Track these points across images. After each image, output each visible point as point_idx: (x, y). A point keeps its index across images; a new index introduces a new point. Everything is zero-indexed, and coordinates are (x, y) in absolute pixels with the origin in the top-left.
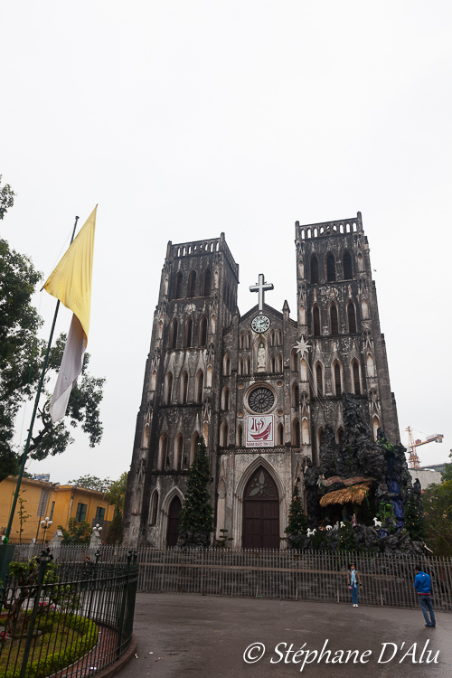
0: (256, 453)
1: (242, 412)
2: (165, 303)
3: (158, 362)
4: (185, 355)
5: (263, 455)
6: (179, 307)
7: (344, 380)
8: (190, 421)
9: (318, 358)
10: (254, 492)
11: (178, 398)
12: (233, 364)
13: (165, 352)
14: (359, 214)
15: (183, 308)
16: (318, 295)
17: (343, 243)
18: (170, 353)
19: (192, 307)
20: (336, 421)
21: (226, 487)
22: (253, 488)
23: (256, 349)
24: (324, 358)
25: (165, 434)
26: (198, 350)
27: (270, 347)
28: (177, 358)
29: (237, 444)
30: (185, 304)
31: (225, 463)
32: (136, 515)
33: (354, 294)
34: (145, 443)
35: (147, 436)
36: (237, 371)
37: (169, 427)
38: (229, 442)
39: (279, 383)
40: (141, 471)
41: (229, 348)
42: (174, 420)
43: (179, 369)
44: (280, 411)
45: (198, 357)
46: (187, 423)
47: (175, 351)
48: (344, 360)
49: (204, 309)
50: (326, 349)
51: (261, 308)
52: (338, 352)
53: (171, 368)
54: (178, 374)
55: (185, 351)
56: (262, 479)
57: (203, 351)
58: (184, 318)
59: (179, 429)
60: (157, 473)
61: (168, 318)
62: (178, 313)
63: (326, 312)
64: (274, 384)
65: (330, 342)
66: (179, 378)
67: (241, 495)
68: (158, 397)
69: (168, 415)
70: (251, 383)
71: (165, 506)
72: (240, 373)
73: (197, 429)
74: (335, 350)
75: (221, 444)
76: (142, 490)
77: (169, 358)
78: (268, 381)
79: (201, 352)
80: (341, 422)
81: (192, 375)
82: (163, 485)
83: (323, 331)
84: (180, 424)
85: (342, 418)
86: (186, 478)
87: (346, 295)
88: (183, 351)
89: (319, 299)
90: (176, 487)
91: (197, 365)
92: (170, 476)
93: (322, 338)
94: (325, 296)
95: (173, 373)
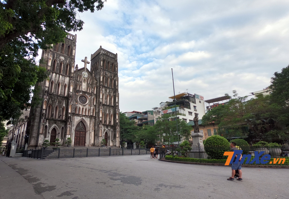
0: (81, 117)
1: (77, 103)
2: (52, 51)
5: (83, 118)
6: (57, 55)
7: (109, 101)
8: (61, 102)
9: (104, 92)
10: (78, 129)
11: (56, 92)
12: (75, 85)
14: (117, 54)
15: (59, 57)
16: (105, 73)
17: (112, 60)
18: (53, 73)
19: (62, 58)
20: (107, 112)
22: (78, 127)
23: (83, 82)
24: (105, 93)
25: (50, 105)
26: (65, 76)
27: (87, 83)
28: (56, 76)
29: (74, 113)
30: (60, 55)
32: (41, 134)
33: (114, 77)
34: (44, 107)
35: (45, 104)
36: (76, 88)
37: (52, 102)
39: (90, 96)
40: (44, 118)
42: (54, 100)
43: (57, 81)
44: (89, 105)
45: (65, 79)
46: (60, 102)
47: (55, 73)
48: (110, 95)
49: (68, 61)
50: (106, 90)
51: (85, 69)
52: (109, 92)
53: (53, 79)
54: (56, 83)
55: (59, 75)
56: (81, 125)
57: (67, 77)
58: (59, 61)
59: (57, 104)
60: (47, 119)
61: (52, 58)
62: (56, 58)
64: (88, 96)
65: (107, 89)
67: (75, 129)
70: (81, 93)
71: (50, 131)
73: (64, 105)
74: (108, 91)
76: (44, 125)
77: (52, 75)
78: (86, 95)
79: (66, 77)
80: (108, 112)
81: (63, 85)
82: (49, 123)
83: (105, 85)
84: (57, 102)
85: (108, 111)
86: (59, 122)
87: (112, 76)
88: (58, 74)
89: (105, 75)
90: (55, 125)
91: (64, 82)
92: (53, 121)
93: (105, 87)
94: (107, 74)
95: (54, 81)
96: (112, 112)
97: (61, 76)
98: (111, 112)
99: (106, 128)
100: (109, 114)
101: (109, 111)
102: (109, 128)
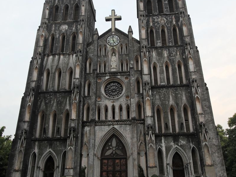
0: (110, 125)
1: (100, 97)
2: (46, 23)
3: (39, 61)
4: (59, 58)
5: (116, 126)
6: (55, 27)
8: (63, 102)
9: (154, 60)
10: (108, 153)
11: (53, 86)
12: (94, 66)
13: (44, 55)
15: (59, 27)
16: (153, 21)
18: (48, 56)
19: (65, 27)
21: (88, 149)
22: (108, 150)
23: (110, 56)
24: (158, 60)
25: (43, 112)
26: (69, 55)
27: (119, 55)
28: (53, 60)
29: (97, 119)
30: (60, 24)
31: (88, 132)
32: (17, 171)
34: (27, 117)
35: (29, 113)
36: (96, 70)
37: (46, 106)
38: (91, 117)
39: (126, 78)
40: (23, 138)
41: (91, 55)
42: (50, 102)
43: (55, 67)
44: (127, 97)
45: (69, 59)
48: (172, 62)
49: (74, 29)
50: (160, 55)
51: (113, 31)
52: (168, 57)
53: (49, 66)
54: (54, 70)
56: (114, 143)
57: (73, 55)
58: (59, 34)
59: (54, 108)
60: (36, 140)
61: (47, 34)
62: (55, 30)
63: (159, 32)
64: (123, 78)
65: (162, 50)
66: (55, 73)
67: (99, 154)
68: (38, 86)
69: (45, 98)
70: (107, 78)
71: (41, 164)
72: (98, 71)
73: (68, 107)
74: (166, 55)
75: (85, 119)
76: (23, 152)
77: (47, 60)
78: (119, 77)
79: (71, 55)
80: (172, 102)
81: (65, 71)
82: (40, 148)
83: (157, 43)
84: (55, 104)
85: (173, 99)
86: (58, 143)
87: (172, 22)
88: (58, 55)
89: (154, 24)
90: (50, 150)
91: (68, 64)
92: (46, 142)
93: (156, 48)
94: (157, 22)
95: (50, 69)
96: (184, 98)
97: (62, 57)
98: (182, 99)
99: (172, 144)
100: (177, 105)
101: (176, 98)
102: (183, 142)
